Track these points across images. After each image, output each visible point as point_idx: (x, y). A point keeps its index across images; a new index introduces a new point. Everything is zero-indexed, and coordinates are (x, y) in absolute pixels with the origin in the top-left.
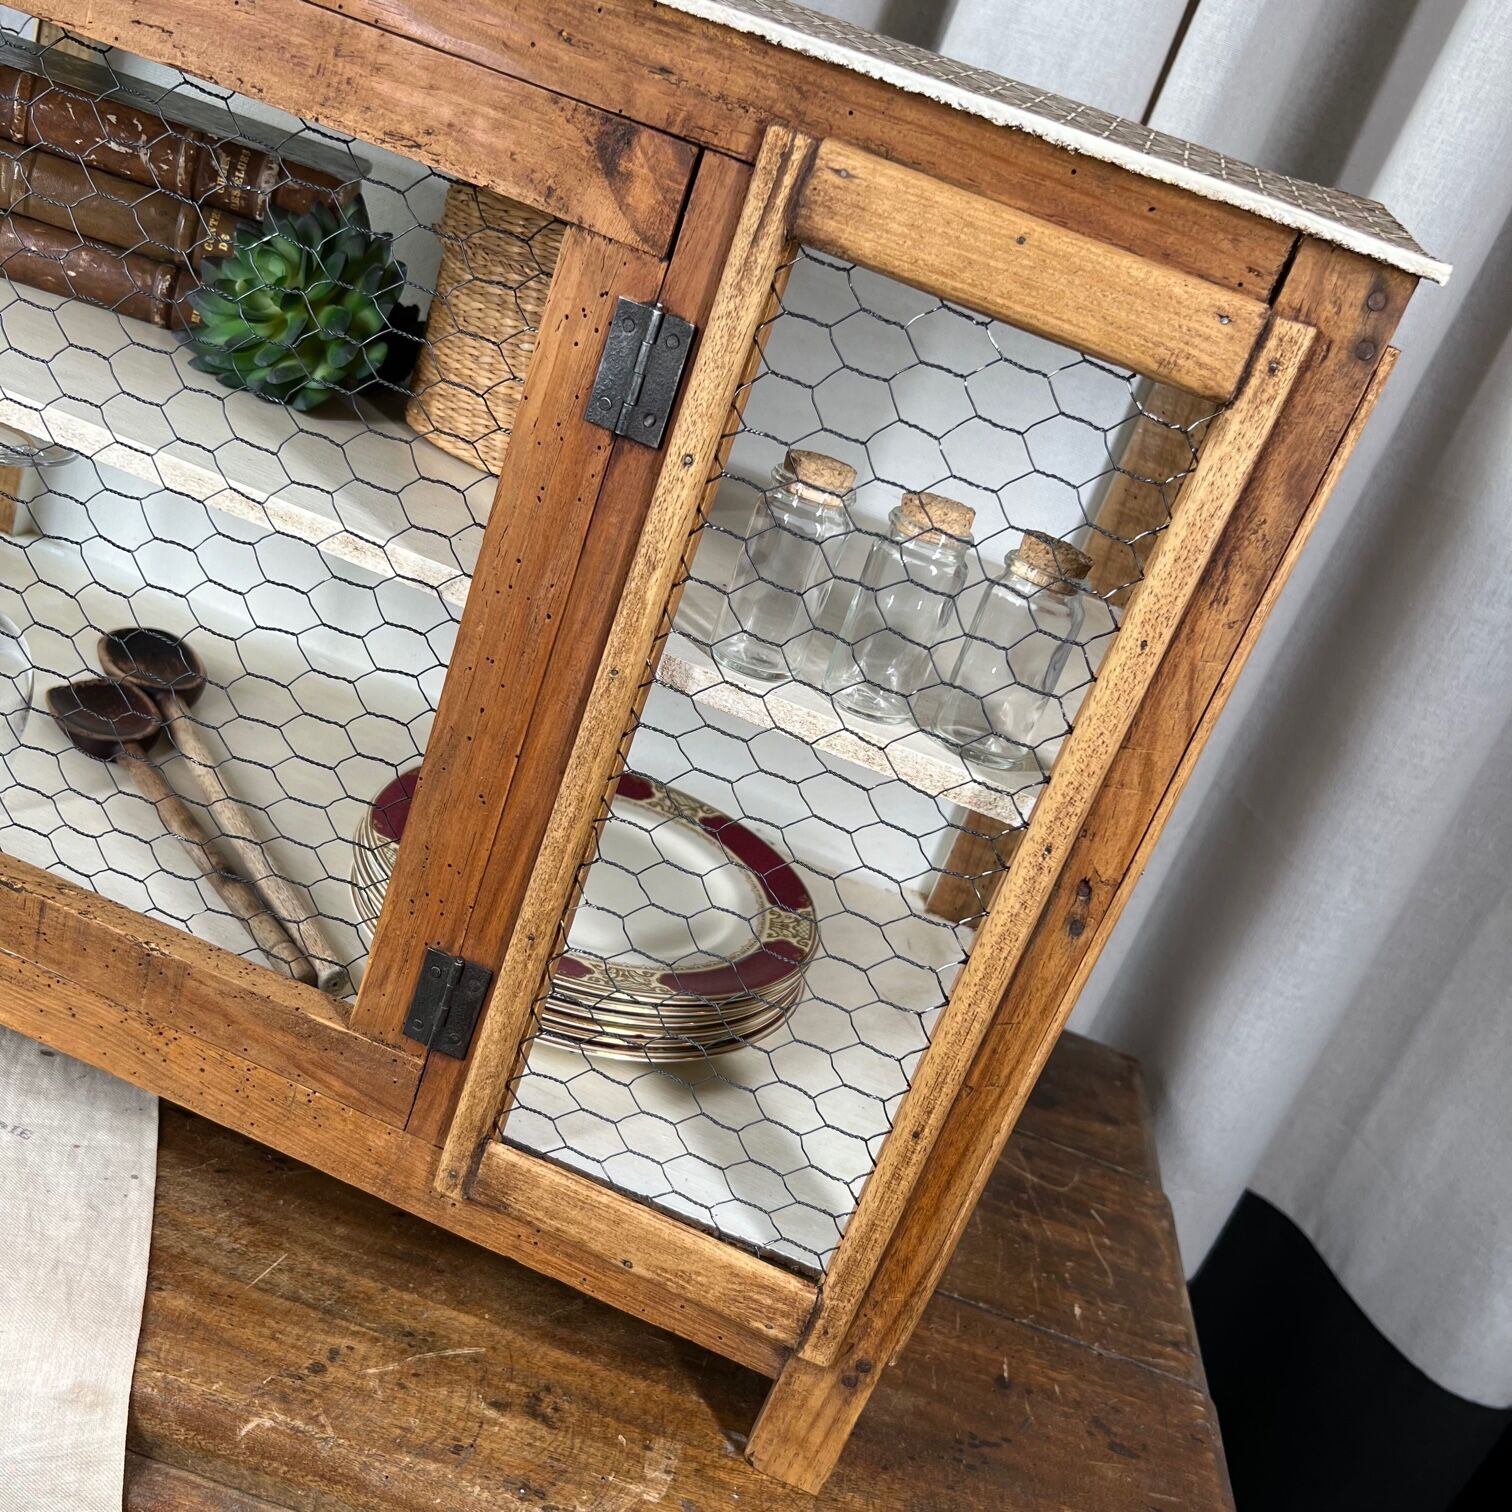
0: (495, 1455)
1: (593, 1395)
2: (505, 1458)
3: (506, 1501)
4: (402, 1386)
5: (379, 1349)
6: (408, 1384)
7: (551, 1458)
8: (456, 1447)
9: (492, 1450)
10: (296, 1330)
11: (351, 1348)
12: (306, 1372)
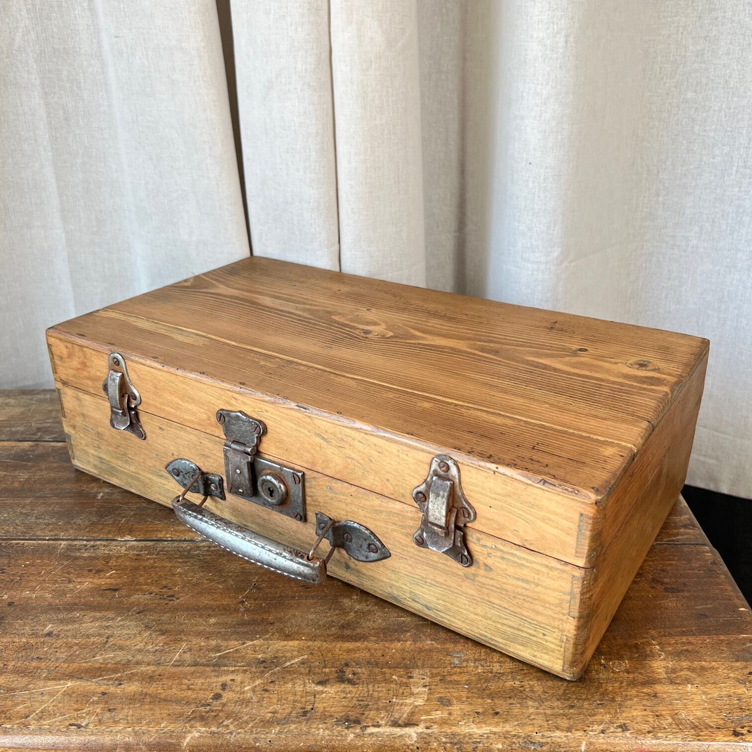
0: (326, 709)
1: (373, 660)
2: (332, 709)
3: (339, 732)
4: (266, 690)
5: (248, 675)
6: (269, 688)
7: (358, 700)
8: (304, 712)
9: (324, 707)
10: (201, 680)
11: (233, 680)
12: (211, 701)
